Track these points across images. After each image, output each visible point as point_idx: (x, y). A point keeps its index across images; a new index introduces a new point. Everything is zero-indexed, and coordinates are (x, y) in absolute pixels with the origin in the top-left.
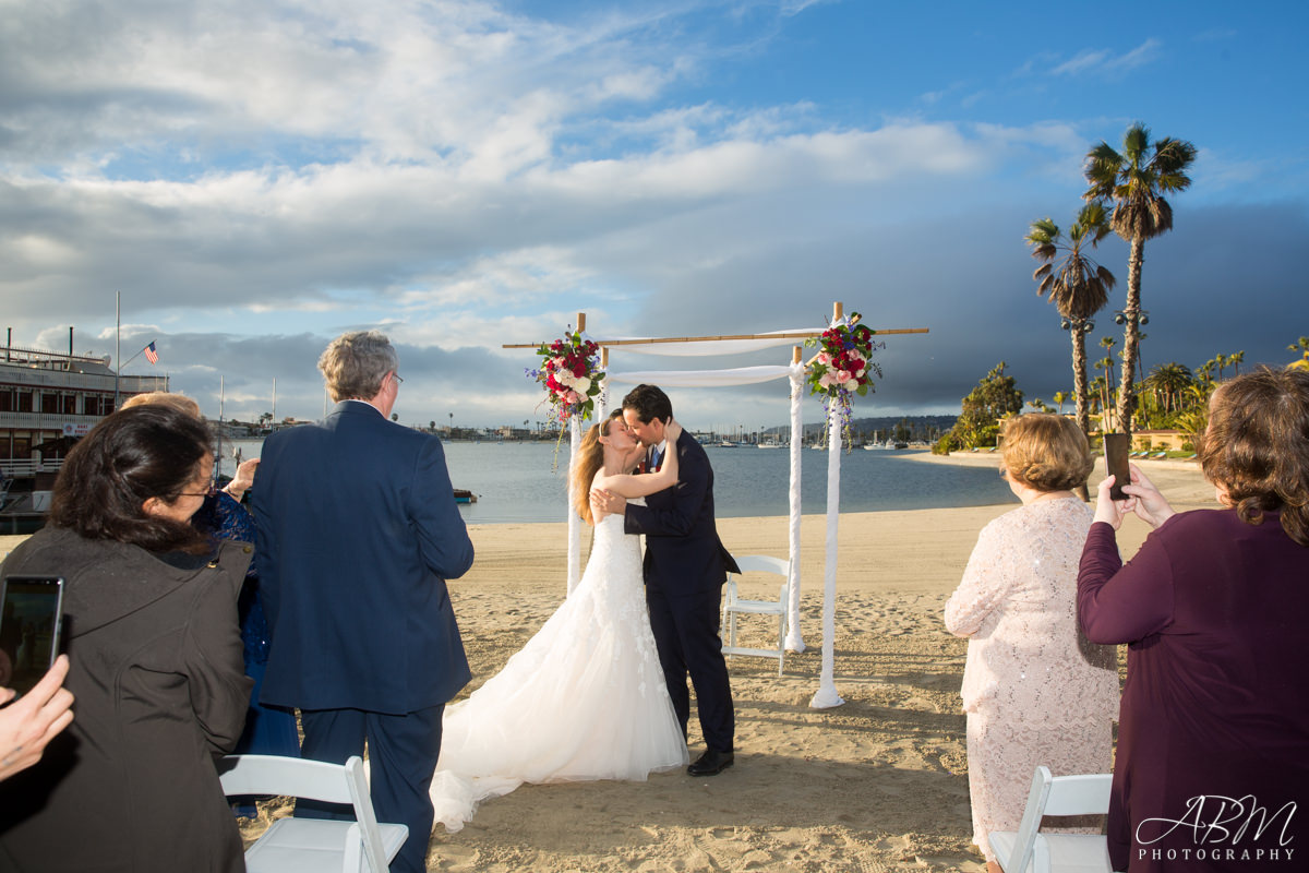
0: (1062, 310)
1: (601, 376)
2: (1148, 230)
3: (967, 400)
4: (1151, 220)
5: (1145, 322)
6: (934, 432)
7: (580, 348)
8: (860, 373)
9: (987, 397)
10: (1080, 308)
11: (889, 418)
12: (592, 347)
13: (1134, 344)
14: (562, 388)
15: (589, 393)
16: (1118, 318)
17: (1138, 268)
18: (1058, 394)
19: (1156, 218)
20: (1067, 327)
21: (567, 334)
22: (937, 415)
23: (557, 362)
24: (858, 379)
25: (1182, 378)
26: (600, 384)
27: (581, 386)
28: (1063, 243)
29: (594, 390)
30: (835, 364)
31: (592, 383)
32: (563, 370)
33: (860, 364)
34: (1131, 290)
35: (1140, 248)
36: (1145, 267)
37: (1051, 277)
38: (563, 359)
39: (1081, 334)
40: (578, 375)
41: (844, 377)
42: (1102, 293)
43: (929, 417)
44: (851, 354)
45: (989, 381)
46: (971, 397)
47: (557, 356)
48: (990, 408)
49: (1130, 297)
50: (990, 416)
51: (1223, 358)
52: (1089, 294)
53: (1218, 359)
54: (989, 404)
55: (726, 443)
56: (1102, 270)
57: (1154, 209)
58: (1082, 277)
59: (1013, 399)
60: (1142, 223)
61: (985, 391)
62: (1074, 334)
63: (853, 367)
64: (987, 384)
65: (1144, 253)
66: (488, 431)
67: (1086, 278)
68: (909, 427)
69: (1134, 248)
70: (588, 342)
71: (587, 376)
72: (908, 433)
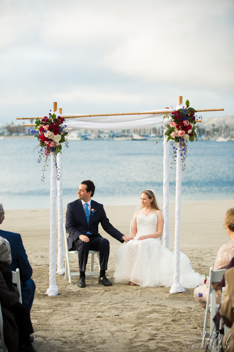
1: (66, 134)
7: (55, 120)
8: (190, 131)
12: (62, 120)
14: (47, 139)
15: (60, 142)
21: (50, 114)
23: (45, 127)
24: (189, 134)
26: (66, 137)
27: (57, 138)
29: (62, 140)
30: (178, 127)
31: (62, 137)
32: (48, 131)
33: (190, 127)
38: (48, 126)
40: (55, 134)
41: (182, 134)
44: (185, 122)
47: (45, 125)
63: (186, 129)
70: (59, 117)
71: (60, 134)
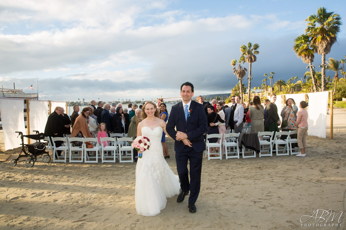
0: (238, 76)
2: (251, 61)
3: (233, 90)
4: (252, 59)
5: (252, 79)
6: (226, 98)
9: (237, 89)
10: (241, 76)
11: (215, 94)
13: (250, 83)
16: (247, 78)
17: (250, 68)
18: (255, 87)
19: (253, 59)
20: (238, 80)
22: (227, 93)
25: (283, 83)
28: (238, 64)
34: (249, 73)
35: (251, 65)
36: (252, 68)
37: (236, 70)
39: (241, 81)
42: (245, 73)
43: (225, 94)
45: (238, 85)
46: (234, 89)
48: (238, 92)
49: (249, 74)
50: (238, 93)
51: (293, 78)
52: (242, 73)
53: (292, 78)
54: (238, 91)
55: (172, 103)
56: (245, 68)
57: (253, 57)
58: (241, 70)
59: (244, 89)
60: (250, 60)
61: (237, 87)
62: (240, 81)
64: (237, 86)
65: (252, 65)
66: (109, 102)
67: (242, 70)
68: (219, 97)
69: (250, 65)
72: (219, 98)
